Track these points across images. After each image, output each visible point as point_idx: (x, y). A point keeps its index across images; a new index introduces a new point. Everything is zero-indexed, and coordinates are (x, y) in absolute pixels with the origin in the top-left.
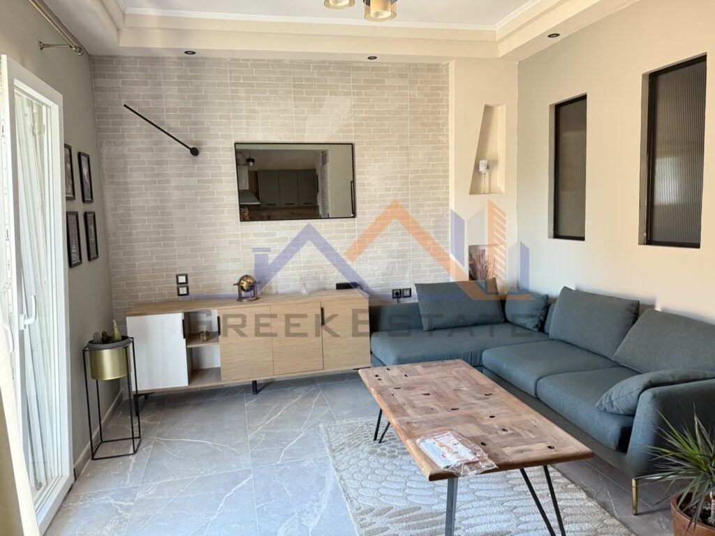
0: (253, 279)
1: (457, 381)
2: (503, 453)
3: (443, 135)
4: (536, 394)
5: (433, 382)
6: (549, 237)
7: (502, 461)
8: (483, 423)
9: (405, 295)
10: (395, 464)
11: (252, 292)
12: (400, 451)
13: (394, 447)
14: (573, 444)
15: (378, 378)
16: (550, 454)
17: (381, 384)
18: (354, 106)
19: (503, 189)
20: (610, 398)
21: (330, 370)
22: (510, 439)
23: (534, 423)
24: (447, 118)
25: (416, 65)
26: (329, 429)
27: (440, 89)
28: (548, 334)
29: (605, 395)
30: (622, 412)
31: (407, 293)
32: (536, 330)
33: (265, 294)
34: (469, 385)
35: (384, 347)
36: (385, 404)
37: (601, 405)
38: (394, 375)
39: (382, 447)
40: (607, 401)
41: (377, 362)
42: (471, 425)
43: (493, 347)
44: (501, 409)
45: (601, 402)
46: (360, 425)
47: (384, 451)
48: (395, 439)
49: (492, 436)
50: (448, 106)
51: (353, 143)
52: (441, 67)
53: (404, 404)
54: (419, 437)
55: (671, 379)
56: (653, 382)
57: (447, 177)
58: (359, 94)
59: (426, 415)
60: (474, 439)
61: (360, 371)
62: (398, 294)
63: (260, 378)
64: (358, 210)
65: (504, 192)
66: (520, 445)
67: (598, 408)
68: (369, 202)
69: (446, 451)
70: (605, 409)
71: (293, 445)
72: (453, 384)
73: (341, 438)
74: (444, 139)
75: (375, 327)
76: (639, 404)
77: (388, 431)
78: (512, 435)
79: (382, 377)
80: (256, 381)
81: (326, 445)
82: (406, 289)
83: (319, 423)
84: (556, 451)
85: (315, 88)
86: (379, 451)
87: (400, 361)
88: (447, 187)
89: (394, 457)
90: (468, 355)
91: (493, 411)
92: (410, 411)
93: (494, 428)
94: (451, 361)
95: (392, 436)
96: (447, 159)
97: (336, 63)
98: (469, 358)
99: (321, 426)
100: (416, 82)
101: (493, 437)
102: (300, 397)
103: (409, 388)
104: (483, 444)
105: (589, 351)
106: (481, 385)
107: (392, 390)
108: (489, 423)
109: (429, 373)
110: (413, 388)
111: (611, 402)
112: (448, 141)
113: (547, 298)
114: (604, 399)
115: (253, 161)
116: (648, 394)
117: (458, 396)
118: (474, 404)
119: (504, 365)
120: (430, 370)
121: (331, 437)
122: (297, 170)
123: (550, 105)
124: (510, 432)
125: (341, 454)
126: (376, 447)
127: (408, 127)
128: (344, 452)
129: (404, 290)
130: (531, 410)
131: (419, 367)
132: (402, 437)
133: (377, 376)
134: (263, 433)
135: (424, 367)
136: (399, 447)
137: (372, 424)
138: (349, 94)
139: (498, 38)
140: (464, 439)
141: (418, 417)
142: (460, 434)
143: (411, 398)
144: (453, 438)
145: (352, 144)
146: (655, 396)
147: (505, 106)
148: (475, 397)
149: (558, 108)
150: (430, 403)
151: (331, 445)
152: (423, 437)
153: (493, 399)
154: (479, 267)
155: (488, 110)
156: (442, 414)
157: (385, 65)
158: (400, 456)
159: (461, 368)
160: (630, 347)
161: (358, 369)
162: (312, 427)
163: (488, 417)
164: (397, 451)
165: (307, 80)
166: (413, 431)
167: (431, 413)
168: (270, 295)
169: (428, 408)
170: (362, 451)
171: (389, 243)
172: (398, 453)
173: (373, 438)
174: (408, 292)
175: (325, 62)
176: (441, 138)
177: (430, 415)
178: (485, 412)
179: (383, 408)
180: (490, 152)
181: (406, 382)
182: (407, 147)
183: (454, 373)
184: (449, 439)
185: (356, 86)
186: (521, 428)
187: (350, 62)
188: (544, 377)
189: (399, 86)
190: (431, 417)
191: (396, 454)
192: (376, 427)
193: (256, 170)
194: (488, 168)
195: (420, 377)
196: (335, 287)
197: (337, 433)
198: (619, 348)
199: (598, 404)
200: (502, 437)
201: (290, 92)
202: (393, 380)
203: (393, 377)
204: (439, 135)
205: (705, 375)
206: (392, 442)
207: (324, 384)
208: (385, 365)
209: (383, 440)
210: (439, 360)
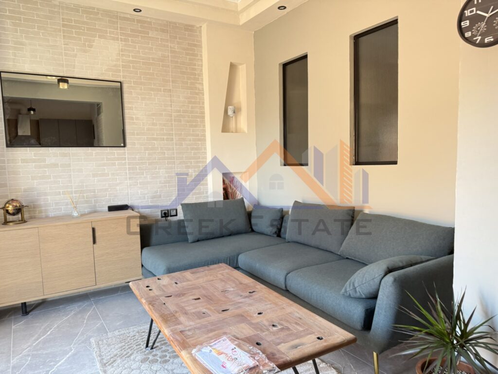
0: (20, 203)
1: (223, 283)
2: (279, 351)
3: (200, 83)
4: (286, 287)
5: (202, 286)
6: (281, 165)
7: (281, 361)
8: (253, 322)
9: (172, 214)
10: (167, 370)
11: (20, 216)
12: (172, 355)
13: (165, 351)
14: (337, 332)
15: (149, 288)
16: (321, 345)
17: (152, 294)
18: (122, 50)
19: (246, 130)
20: (354, 285)
21: (102, 285)
22: (282, 335)
23: (297, 315)
24: (201, 70)
25: (175, 23)
26: (100, 343)
27: (195, 45)
28: (285, 239)
29: (348, 283)
30: (364, 296)
31: (174, 213)
32: (275, 236)
33: (35, 218)
34: (234, 285)
35: (153, 259)
36: (157, 315)
37: (346, 291)
38: (164, 283)
39: (154, 353)
40: (351, 288)
41: (147, 273)
42: (243, 325)
43: (246, 251)
44: (266, 305)
45: (346, 289)
46: (132, 334)
47: (156, 358)
48: (166, 343)
49: (264, 334)
50: (202, 60)
51: (122, 81)
52: (195, 28)
53: (176, 312)
54: (195, 346)
55: (401, 265)
56: (390, 268)
57: (203, 117)
58: (125, 40)
59: (198, 321)
60: (248, 340)
61: (130, 284)
62: (166, 214)
63: (30, 299)
64: (128, 141)
65: (247, 132)
66: (293, 340)
67: (343, 295)
68: (138, 134)
69: (226, 361)
70: (350, 295)
71: (60, 365)
72: (220, 286)
73: (113, 350)
74: (200, 87)
75: (145, 243)
76: (381, 287)
77: (159, 337)
78: (282, 329)
79: (152, 287)
80: (25, 303)
81: (97, 359)
82: (173, 209)
83: (91, 337)
84: (326, 341)
85: (84, 30)
86: (151, 357)
87: (170, 271)
88: (204, 126)
89: (166, 361)
90: (227, 260)
91: (260, 307)
92: (182, 319)
93: (265, 326)
94: (215, 266)
95: (163, 341)
96: (203, 103)
97: (104, 11)
98: (228, 262)
99: (92, 340)
100: (176, 38)
101: (266, 335)
102: (73, 313)
103: (180, 295)
104: (258, 344)
105: (318, 248)
106: (244, 284)
107: (163, 299)
108: (258, 320)
109: (198, 278)
110: (184, 295)
111: (355, 289)
112: (203, 88)
113: (281, 210)
114: (348, 287)
115: (34, 110)
116: (390, 278)
117: (226, 297)
118: (241, 303)
119: (257, 265)
120: (198, 275)
121: (102, 350)
122: (75, 120)
123: (279, 64)
124: (280, 327)
125: (113, 366)
126: (148, 354)
127: (170, 74)
128: (115, 365)
129: (170, 210)
130: (291, 302)
131: (187, 274)
132: (177, 349)
133: (148, 287)
134: (28, 355)
135: (192, 273)
136: (170, 350)
137: (144, 332)
138: (117, 39)
139: (239, 9)
140: (241, 341)
141: (191, 323)
142: (234, 336)
143: (183, 305)
144: (230, 343)
145: (120, 82)
146: (395, 280)
147: (245, 65)
148: (241, 296)
149: (285, 66)
150: (201, 307)
151: (103, 359)
152: (199, 347)
153: (257, 296)
154: (230, 190)
155: (233, 67)
156: (214, 317)
157: (149, 20)
158: (171, 361)
159: (224, 270)
160: (353, 243)
161: (129, 282)
162: (83, 342)
163: (257, 314)
164: (168, 355)
165: (76, 21)
166: (188, 340)
167: (204, 317)
168: (41, 218)
169: (199, 312)
170: (134, 360)
171: (157, 170)
172: (170, 357)
173: (145, 345)
174: (175, 211)
175: (94, 8)
176: (197, 86)
177: (203, 320)
178: (253, 310)
179: (154, 318)
180: (235, 101)
181: (177, 290)
182: (170, 90)
183: (220, 276)
184: (226, 345)
185: (123, 33)
186: (287, 321)
187: (117, 12)
188: (292, 271)
189: (161, 39)
190: (204, 321)
191: (167, 358)
192: (147, 334)
193: (38, 119)
194: (234, 112)
195: (190, 283)
196: (107, 209)
197: (109, 345)
198: (343, 245)
199: (343, 291)
200: (274, 333)
201: (60, 31)
202: (164, 289)
203: (164, 286)
204: (197, 83)
205: (421, 259)
206: (163, 347)
207: (97, 298)
208: (155, 276)
209: (155, 346)
210: (204, 266)
